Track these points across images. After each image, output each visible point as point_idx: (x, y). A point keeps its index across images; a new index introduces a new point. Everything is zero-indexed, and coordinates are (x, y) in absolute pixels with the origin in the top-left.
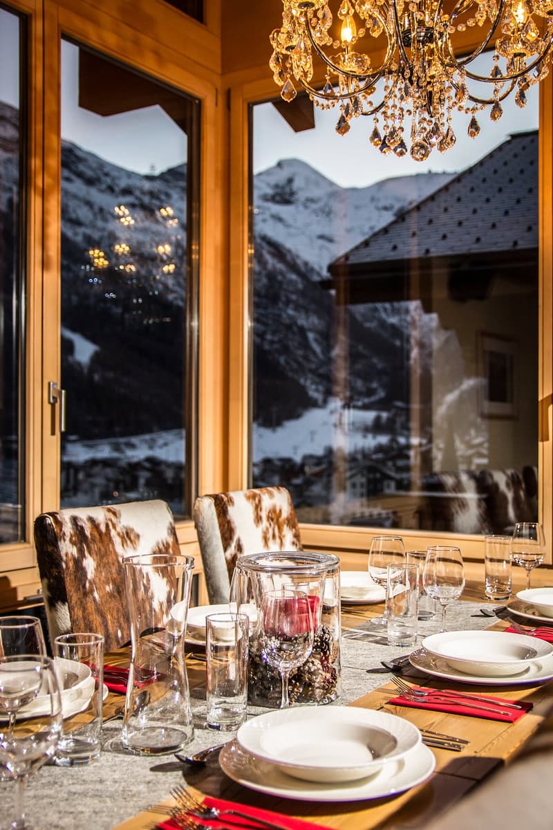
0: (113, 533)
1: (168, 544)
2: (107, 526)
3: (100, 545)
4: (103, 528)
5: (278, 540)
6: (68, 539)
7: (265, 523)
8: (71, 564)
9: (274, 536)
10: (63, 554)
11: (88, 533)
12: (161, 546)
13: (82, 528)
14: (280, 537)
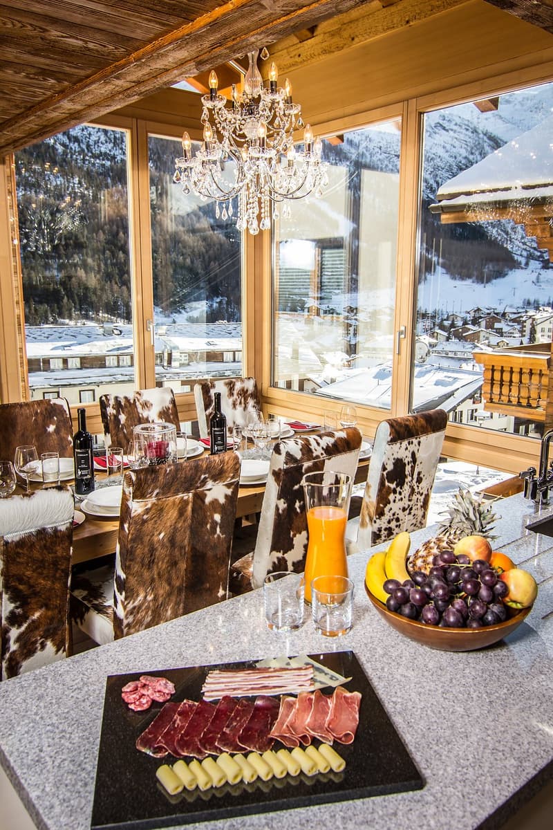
0: (137, 403)
1: (169, 408)
2: (135, 400)
3: (130, 409)
4: (132, 401)
5: (243, 405)
6: (111, 406)
7: (235, 396)
8: (112, 418)
9: (240, 403)
10: (108, 413)
11: (123, 404)
12: (165, 409)
13: (120, 401)
14: (244, 404)
